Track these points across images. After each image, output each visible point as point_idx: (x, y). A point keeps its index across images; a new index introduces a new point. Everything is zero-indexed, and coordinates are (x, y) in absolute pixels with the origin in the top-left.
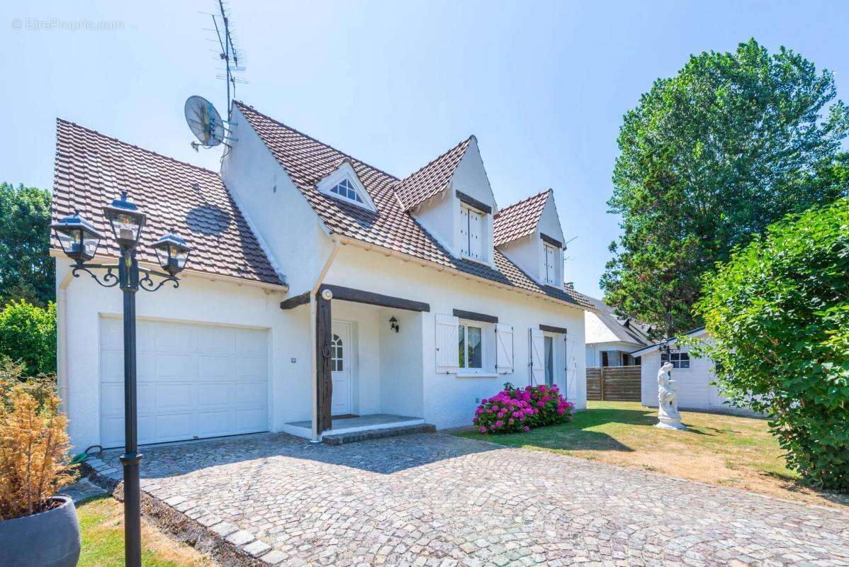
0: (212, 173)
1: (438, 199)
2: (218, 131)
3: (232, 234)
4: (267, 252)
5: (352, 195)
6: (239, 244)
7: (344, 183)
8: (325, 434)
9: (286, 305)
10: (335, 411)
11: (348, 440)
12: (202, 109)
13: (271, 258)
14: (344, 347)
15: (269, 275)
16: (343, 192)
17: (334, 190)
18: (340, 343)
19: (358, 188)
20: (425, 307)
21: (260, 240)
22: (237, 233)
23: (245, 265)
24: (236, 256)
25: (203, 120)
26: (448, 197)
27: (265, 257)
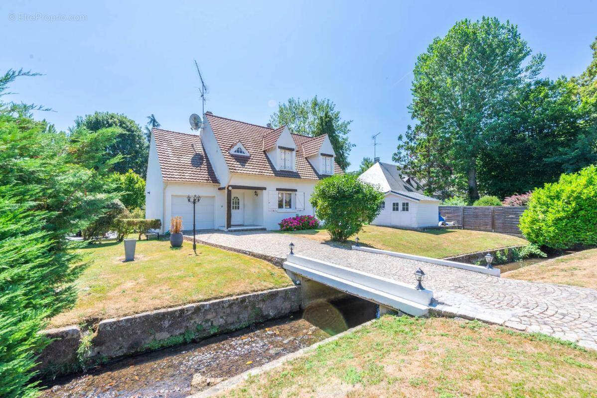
0: (197, 136)
1: (272, 149)
2: (199, 124)
3: (204, 166)
4: (214, 170)
5: (241, 152)
6: (206, 169)
7: (238, 149)
8: (229, 229)
9: (220, 189)
10: (232, 223)
11: (235, 231)
12: (195, 118)
13: (216, 173)
14: (240, 201)
15: (215, 180)
16: (238, 152)
17: (235, 152)
18: (238, 200)
19: (243, 149)
20: (265, 189)
21: (213, 166)
22: (206, 164)
23: (208, 177)
24: (205, 174)
25: (195, 122)
26: (275, 148)
27: (214, 173)
